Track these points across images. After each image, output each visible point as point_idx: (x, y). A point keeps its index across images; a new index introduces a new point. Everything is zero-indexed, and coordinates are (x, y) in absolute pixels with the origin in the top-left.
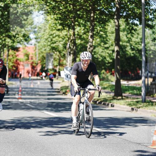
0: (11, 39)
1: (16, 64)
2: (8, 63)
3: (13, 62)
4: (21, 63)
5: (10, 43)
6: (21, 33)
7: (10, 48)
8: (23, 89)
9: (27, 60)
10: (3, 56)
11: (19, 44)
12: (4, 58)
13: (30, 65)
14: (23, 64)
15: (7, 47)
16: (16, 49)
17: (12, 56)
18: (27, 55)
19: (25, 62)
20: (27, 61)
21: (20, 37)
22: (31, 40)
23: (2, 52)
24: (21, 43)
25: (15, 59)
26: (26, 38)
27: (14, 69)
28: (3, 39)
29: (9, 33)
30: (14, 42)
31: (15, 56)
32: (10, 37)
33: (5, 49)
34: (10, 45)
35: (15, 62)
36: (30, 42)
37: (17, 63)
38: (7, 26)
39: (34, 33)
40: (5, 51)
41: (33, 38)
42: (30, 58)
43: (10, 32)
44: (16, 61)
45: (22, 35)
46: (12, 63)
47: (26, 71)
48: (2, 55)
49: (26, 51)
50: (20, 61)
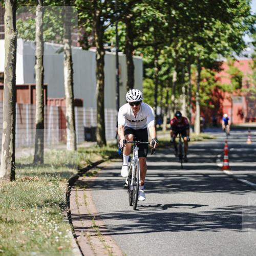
0: (206, 45)
1: (216, 96)
2: (199, 96)
3: (208, 92)
4: (227, 95)
5: (202, 53)
6: (225, 33)
7: (202, 64)
8: (232, 149)
9: (237, 88)
10: (189, 80)
11: (220, 55)
12: (190, 85)
13: (243, 99)
14: (230, 97)
15: (196, 61)
16: (216, 66)
17: (207, 79)
18: (238, 78)
19: (234, 93)
20: (238, 91)
21: (223, 42)
22: (245, 46)
23: (186, 72)
24: (226, 52)
25: (213, 87)
26: (235, 43)
27: (213, 106)
28: (188, 46)
29: (200, 33)
30: (210, 51)
31: (213, 80)
32: (202, 41)
33: (193, 66)
34: (203, 57)
35: (213, 92)
36: (243, 52)
37: (217, 94)
38: (196, 19)
39: (250, 33)
40: (192, 71)
41: (249, 43)
42: (243, 84)
43: (202, 31)
44: (216, 90)
45: (227, 37)
46: (208, 94)
47: (235, 111)
48: (186, 79)
49: (236, 69)
50: (224, 91)
